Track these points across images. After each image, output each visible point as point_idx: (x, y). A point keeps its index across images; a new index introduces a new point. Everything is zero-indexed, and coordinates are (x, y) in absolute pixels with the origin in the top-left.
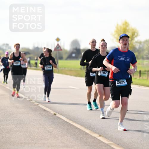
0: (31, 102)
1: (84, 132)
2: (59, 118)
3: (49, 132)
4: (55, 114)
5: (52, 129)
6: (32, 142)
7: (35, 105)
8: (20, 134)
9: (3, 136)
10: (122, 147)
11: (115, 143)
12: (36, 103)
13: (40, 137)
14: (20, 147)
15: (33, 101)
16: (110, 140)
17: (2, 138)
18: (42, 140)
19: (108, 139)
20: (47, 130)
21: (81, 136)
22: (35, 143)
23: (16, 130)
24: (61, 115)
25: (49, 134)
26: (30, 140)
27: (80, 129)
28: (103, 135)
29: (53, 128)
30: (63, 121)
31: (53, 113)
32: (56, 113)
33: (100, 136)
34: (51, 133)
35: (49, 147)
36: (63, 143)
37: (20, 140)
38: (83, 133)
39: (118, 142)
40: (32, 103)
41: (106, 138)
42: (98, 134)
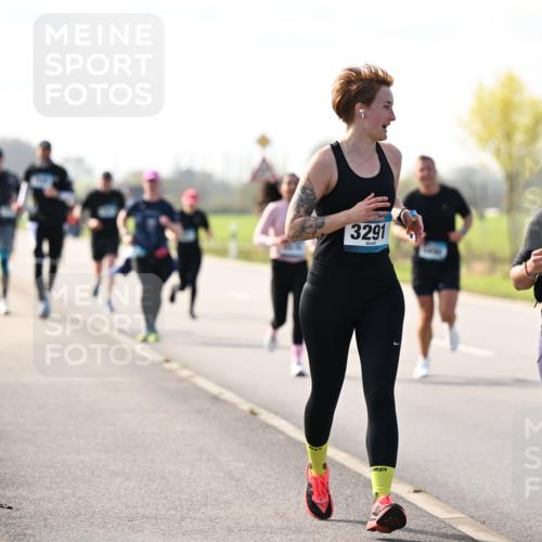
0: (165, 370)
1: (360, 475)
2: (268, 426)
3: (232, 478)
4: (253, 413)
5: (242, 465)
6: (172, 512)
7: (182, 380)
8: (127, 483)
9: (65, 491)
10: (497, 531)
11: (472, 517)
12: (185, 373)
13: (197, 495)
14: (126, 530)
15: (173, 366)
16: (454, 508)
17: (63, 500)
18: (205, 505)
19: (447, 502)
20: (224, 472)
21: (348, 492)
22: (183, 519)
23: (112, 468)
24: (276, 413)
25: (234, 483)
26: (164, 505)
27: (343, 466)
28: (428, 489)
29: (245, 461)
30: (281, 437)
31: (245, 406)
32: (257, 409)
33: (416, 491)
34: (238, 480)
35: (230, 531)
36: (281, 517)
37: (128, 507)
38: (354, 481)
39: (481, 513)
40: (170, 371)
41: (438, 498)
42: (410, 482)
